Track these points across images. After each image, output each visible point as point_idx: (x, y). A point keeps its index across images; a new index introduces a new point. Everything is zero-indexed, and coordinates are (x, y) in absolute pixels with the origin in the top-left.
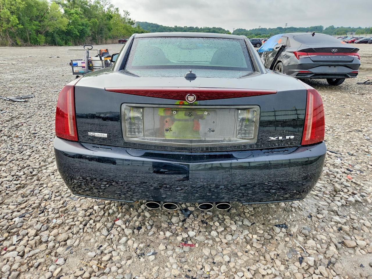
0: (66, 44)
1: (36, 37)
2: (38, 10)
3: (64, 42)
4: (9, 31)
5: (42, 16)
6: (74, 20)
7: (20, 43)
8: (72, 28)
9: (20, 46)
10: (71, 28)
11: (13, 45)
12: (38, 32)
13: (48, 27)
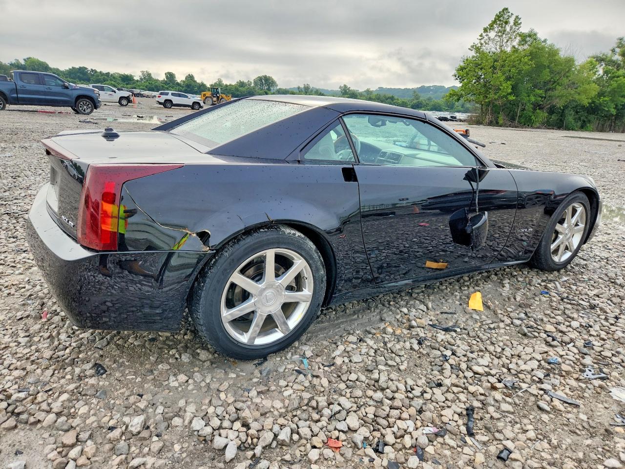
0: (583, 127)
1: (531, 114)
2: (552, 72)
3: (579, 124)
4: (493, 103)
5: (555, 82)
6: (615, 88)
7: (501, 122)
8: (606, 101)
9: (501, 126)
10: (603, 101)
11: (490, 124)
12: (537, 106)
13: (558, 100)
